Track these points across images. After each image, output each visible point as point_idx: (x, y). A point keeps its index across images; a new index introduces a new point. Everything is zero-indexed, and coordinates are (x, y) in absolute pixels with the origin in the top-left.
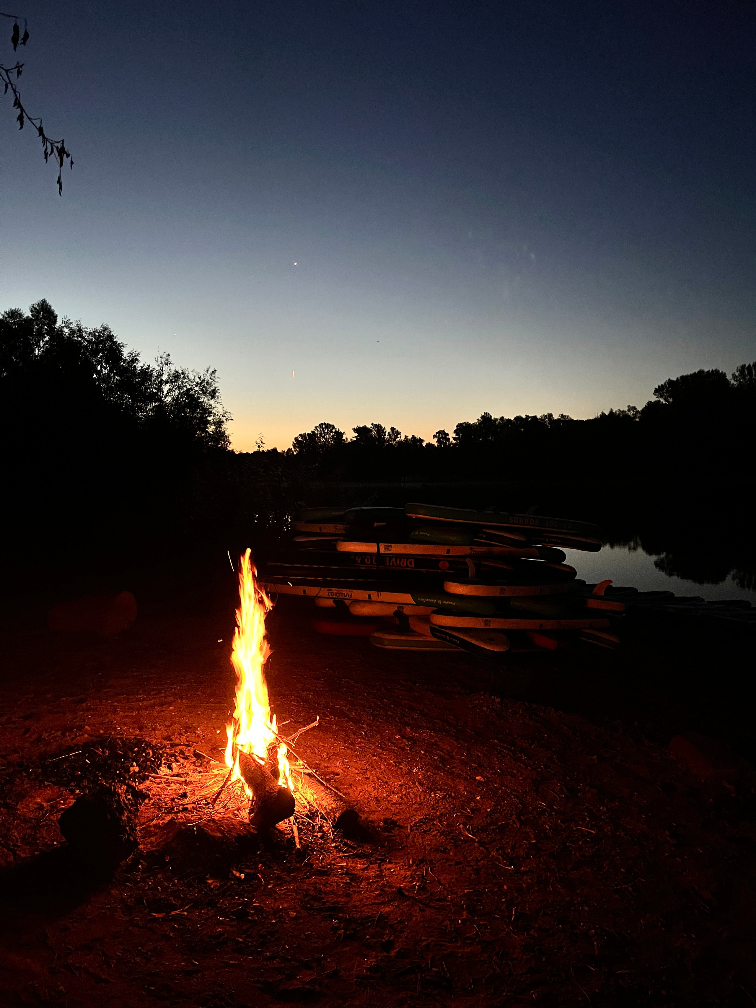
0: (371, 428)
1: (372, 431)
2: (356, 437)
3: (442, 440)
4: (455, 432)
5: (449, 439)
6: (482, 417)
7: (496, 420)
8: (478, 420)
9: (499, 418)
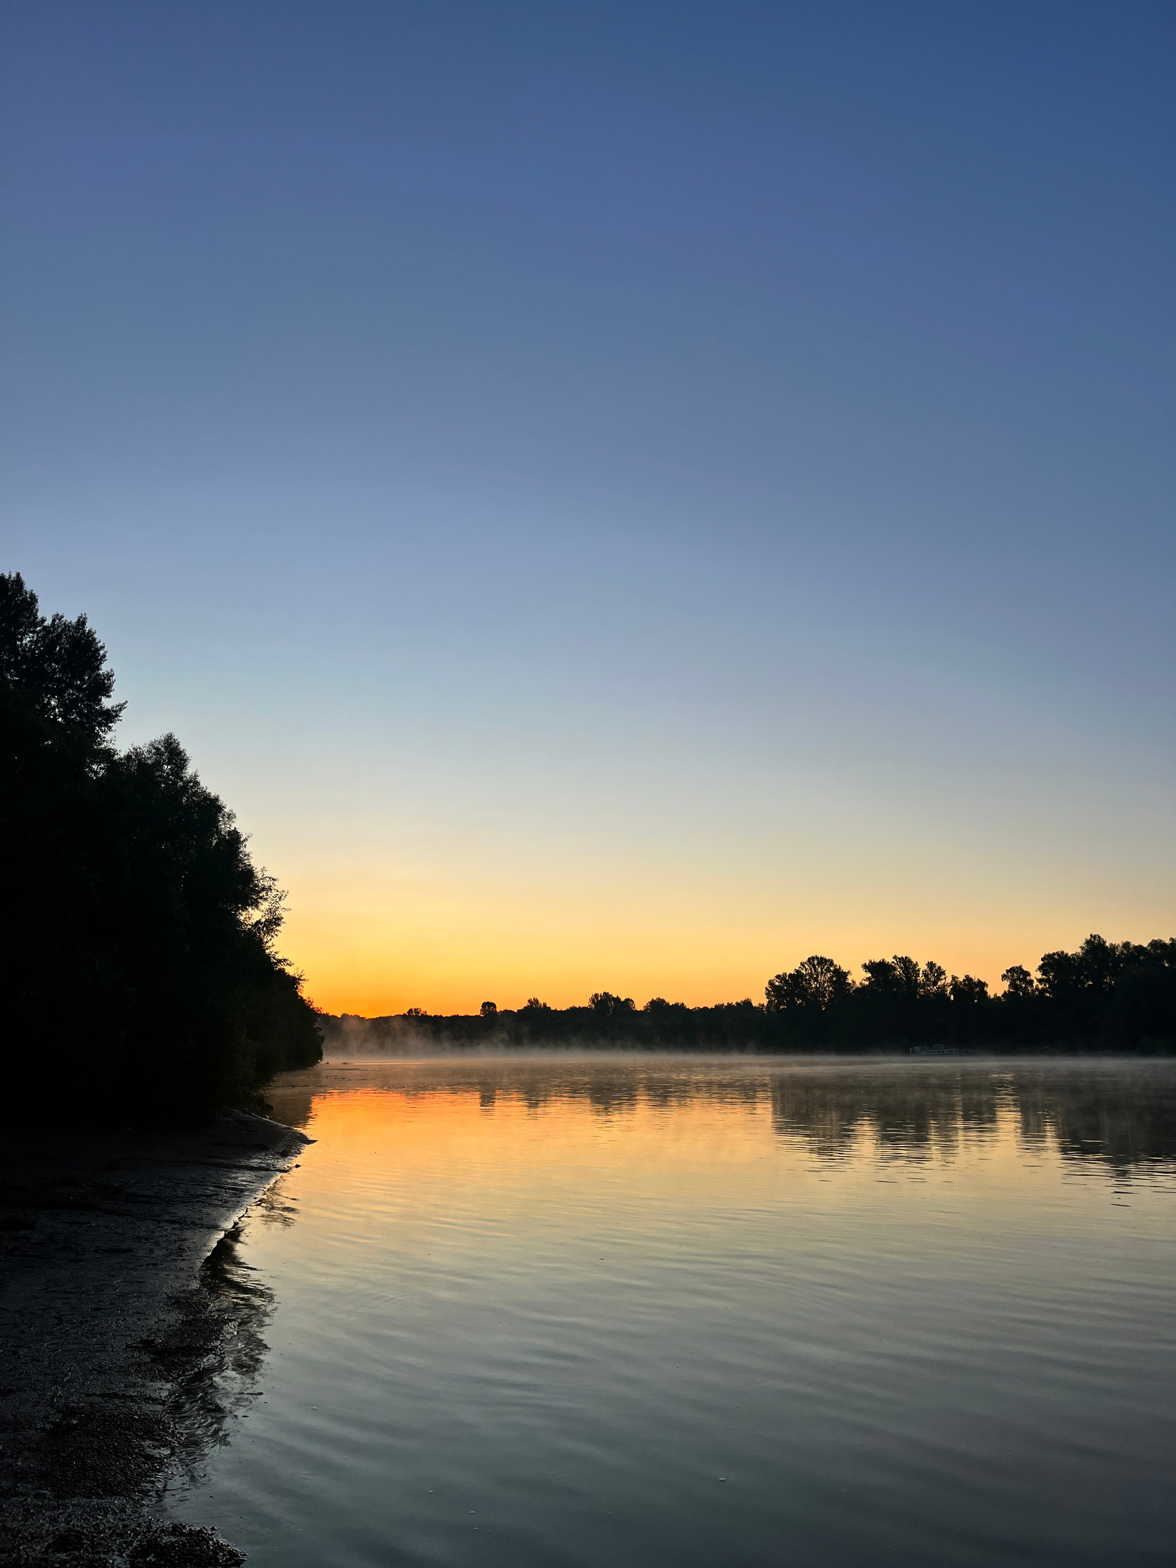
0: (893, 964)
1: (895, 969)
2: (868, 979)
3: (1018, 982)
4: (1041, 968)
5: (1032, 981)
6: (1088, 942)
7: (1113, 948)
8: (1081, 947)
9: (1121, 945)
